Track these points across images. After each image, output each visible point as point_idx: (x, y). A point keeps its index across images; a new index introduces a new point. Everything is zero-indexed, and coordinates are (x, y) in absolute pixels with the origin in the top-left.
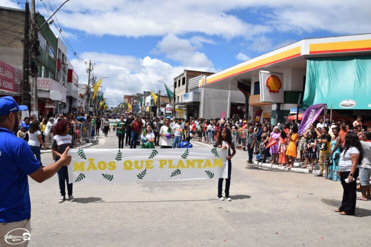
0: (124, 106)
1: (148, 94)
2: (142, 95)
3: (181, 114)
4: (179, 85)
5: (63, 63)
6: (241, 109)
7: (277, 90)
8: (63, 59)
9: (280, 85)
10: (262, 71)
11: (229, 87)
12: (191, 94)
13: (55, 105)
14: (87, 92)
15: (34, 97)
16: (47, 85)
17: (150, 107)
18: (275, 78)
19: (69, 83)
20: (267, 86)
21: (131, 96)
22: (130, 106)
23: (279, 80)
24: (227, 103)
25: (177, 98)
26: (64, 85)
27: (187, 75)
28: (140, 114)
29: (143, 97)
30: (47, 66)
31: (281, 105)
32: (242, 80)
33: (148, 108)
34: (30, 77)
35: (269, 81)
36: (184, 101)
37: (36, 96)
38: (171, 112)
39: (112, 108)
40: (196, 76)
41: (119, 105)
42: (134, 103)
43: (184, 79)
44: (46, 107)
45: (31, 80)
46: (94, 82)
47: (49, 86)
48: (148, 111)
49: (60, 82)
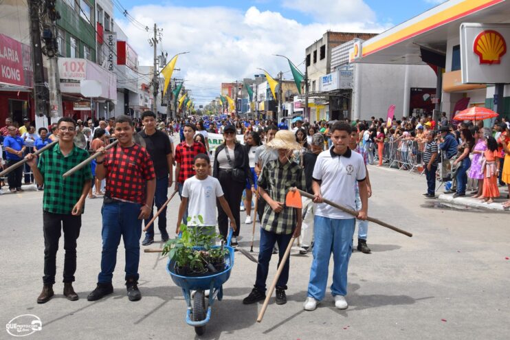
0: (221, 103)
1: (261, 78)
2: (251, 82)
3: (318, 112)
4: (315, 61)
5: (107, 30)
6: (429, 99)
7: (496, 59)
8: (107, 23)
9: (502, 50)
10: (466, 24)
11: (407, 59)
12: (335, 75)
13: (89, 106)
14: (153, 80)
15: (55, 92)
16: (81, 72)
17: (265, 102)
18: (493, 35)
19: (121, 66)
20: (476, 51)
21: (233, 84)
22: (232, 102)
23: (502, 38)
24: (403, 90)
25: (311, 84)
26: (111, 69)
27: (329, 42)
28: (250, 115)
29: (254, 85)
30: (78, 37)
31: (505, 87)
32: (430, 44)
33: (262, 104)
34: (45, 58)
35: (479, 42)
36: (323, 89)
37: (59, 91)
38: (302, 110)
39: (201, 107)
40: (345, 42)
41: (214, 101)
42: (237, 96)
43: (323, 49)
44: (75, 109)
45: (47, 63)
46: (165, 62)
47: (85, 73)
48: (263, 109)
49: (103, 65)
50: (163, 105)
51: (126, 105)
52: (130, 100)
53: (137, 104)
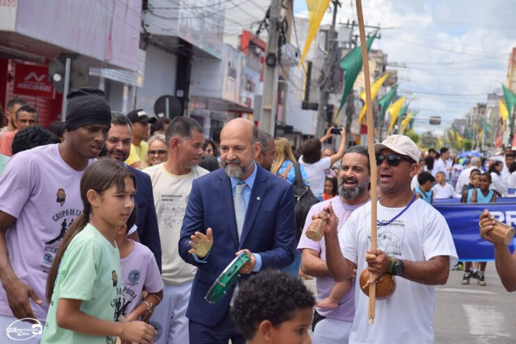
50: (306, 106)
51: (180, 94)
52: (195, 75)
53: (216, 95)
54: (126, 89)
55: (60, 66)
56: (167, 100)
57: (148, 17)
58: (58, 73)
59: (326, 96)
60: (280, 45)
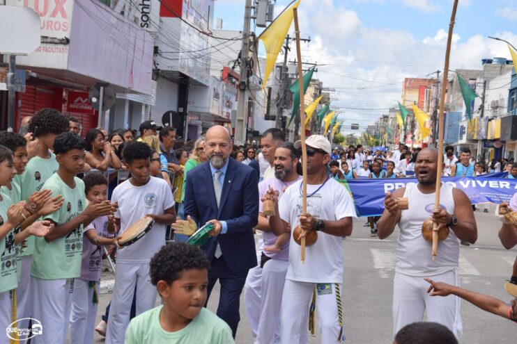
0: (400, 122)
2: (473, 75)
14: (240, 57)
16: (59, 17)
17: (504, 120)
19: (170, 21)
21: (429, 80)
22: (424, 118)
29: (479, 81)
33: (496, 125)
39: (355, 127)
41: (386, 117)
46: (270, 14)
47: (69, 21)
48: (498, 136)
49: (119, 8)
50: (267, 117)
51: (181, 110)
52: (190, 99)
53: (206, 111)
54: (143, 107)
55: (97, 92)
56: (171, 114)
57: (158, 59)
58: (95, 97)
59: (281, 111)
60: (248, 76)
